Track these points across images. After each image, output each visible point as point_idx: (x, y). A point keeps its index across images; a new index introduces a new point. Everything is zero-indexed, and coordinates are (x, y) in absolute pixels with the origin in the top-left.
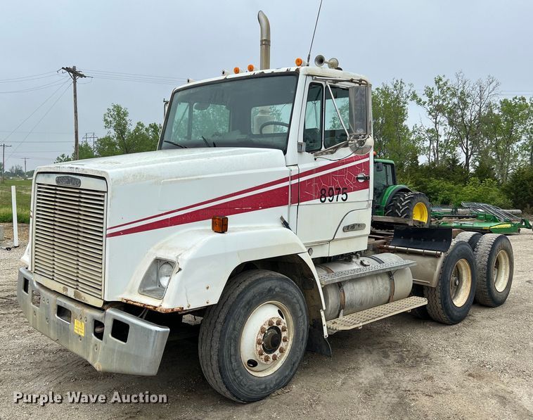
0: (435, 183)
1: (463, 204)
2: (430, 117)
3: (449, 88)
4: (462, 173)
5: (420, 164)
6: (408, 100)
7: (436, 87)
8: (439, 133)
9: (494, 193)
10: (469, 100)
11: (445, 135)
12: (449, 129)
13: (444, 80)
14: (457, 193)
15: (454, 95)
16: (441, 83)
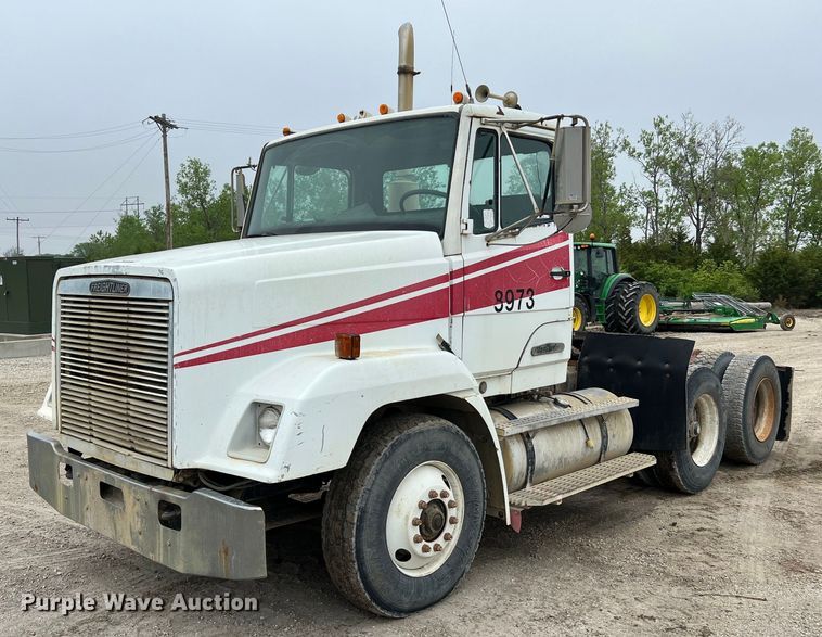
0: (656, 267)
1: (695, 295)
2: (647, 174)
3: (673, 135)
4: (691, 253)
5: (633, 242)
6: (616, 152)
7: (655, 132)
8: (660, 197)
9: (736, 280)
10: (700, 151)
11: (667, 200)
12: (673, 191)
13: (667, 122)
14: (685, 281)
15: (680, 143)
16: (662, 126)
